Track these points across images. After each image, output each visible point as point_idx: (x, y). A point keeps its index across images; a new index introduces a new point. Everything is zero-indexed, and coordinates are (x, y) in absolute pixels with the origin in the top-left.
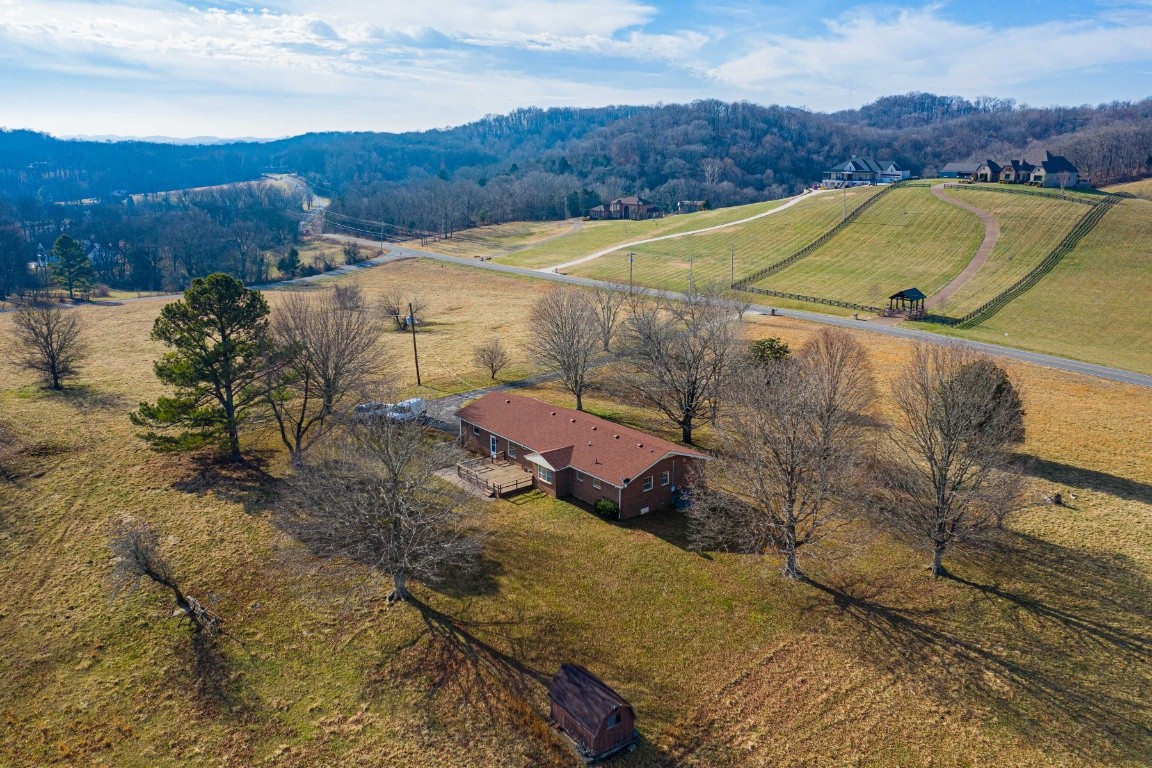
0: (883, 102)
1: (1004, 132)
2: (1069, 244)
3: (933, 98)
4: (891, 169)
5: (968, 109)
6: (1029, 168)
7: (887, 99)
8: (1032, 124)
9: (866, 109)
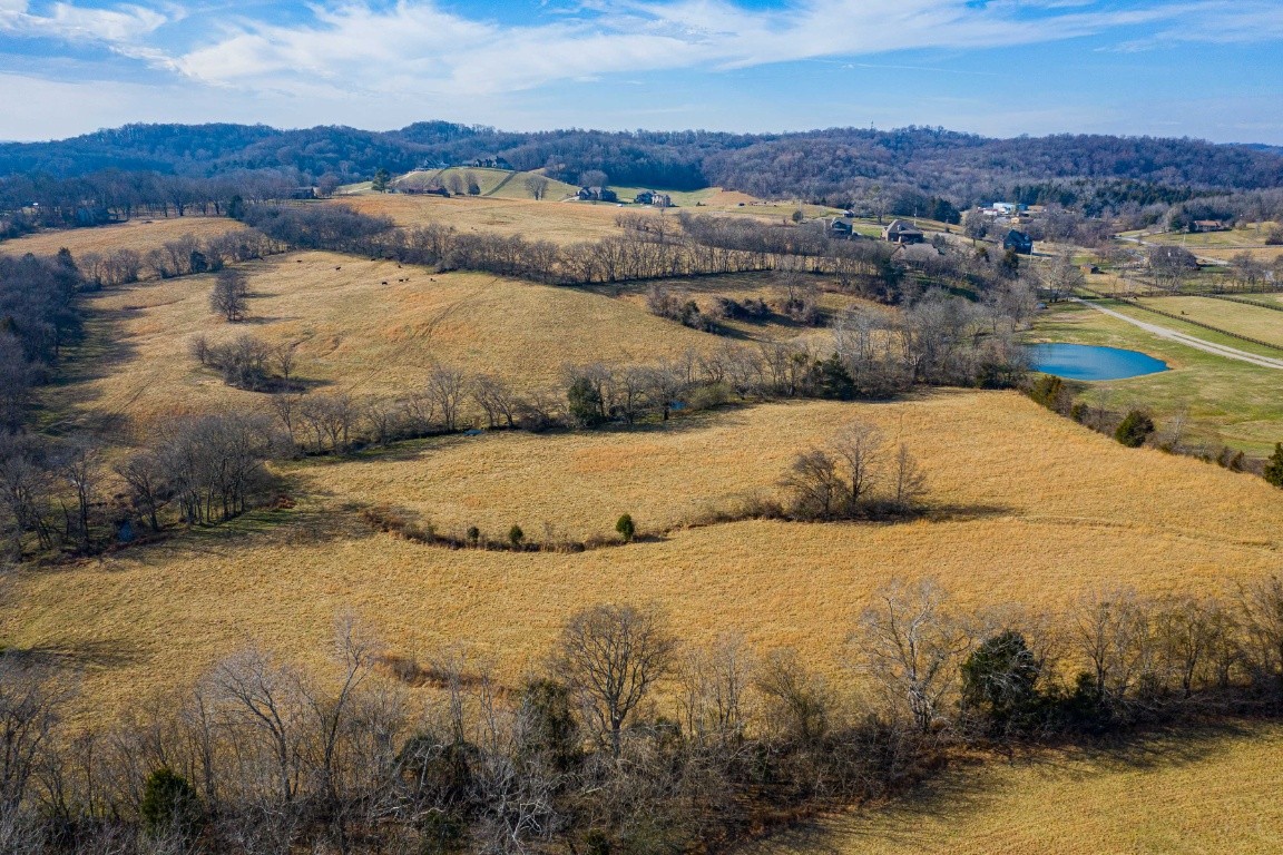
0: (415, 125)
1: (488, 147)
2: (503, 184)
3: (447, 124)
4: (442, 163)
5: (468, 132)
6: (491, 162)
7: (417, 124)
8: (501, 143)
9: (405, 130)
